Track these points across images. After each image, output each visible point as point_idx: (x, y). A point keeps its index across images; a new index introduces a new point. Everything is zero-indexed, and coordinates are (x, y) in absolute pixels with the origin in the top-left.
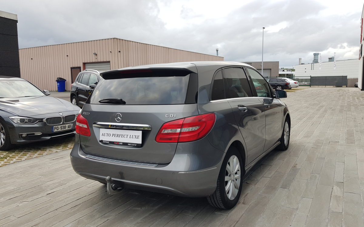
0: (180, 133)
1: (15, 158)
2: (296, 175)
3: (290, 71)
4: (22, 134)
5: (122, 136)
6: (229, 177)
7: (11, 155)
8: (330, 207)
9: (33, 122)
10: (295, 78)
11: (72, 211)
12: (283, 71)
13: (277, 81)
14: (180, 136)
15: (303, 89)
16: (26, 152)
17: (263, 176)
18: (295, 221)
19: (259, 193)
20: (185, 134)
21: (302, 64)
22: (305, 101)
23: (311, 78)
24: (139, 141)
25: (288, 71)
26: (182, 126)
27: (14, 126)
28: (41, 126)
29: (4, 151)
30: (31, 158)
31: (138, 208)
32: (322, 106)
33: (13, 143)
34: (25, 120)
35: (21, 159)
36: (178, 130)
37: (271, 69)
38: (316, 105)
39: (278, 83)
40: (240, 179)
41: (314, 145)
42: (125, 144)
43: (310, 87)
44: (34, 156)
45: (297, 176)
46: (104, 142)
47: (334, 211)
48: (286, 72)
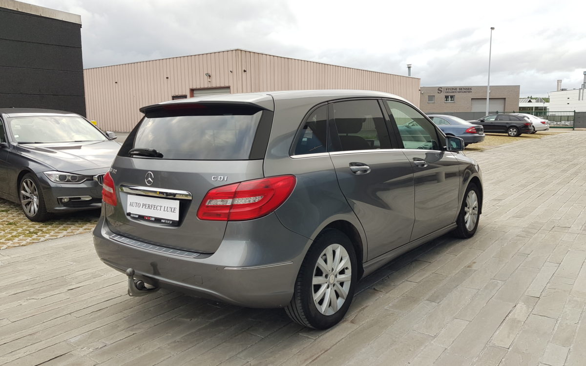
0: (233, 206)
1: (49, 233)
2: (464, 280)
3: (541, 102)
4: (62, 198)
5: (155, 207)
6: (325, 279)
7: (44, 229)
8: (493, 338)
9: (78, 181)
10: (550, 114)
11: (92, 317)
12: (530, 101)
13: (510, 120)
14: (232, 211)
15: (558, 133)
16: (68, 226)
17: (408, 279)
18: (419, 357)
19: (386, 307)
20: (238, 208)
21: (563, 90)
22: (550, 155)
23: (576, 114)
24: (176, 217)
25: (537, 102)
26: (235, 195)
27: (49, 185)
28: (90, 186)
29: (37, 223)
30: (72, 234)
31: (185, 320)
32: (575, 165)
33: (50, 212)
34: (67, 177)
35: (56, 236)
36: (229, 202)
37: (505, 99)
38: (566, 162)
39: (512, 123)
40: (350, 281)
41: (523, 231)
42: (158, 220)
43: (574, 130)
44: (78, 232)
45: (464, 282)
46: (132, 215)
47: (497, 345)
48: (534, 104)
